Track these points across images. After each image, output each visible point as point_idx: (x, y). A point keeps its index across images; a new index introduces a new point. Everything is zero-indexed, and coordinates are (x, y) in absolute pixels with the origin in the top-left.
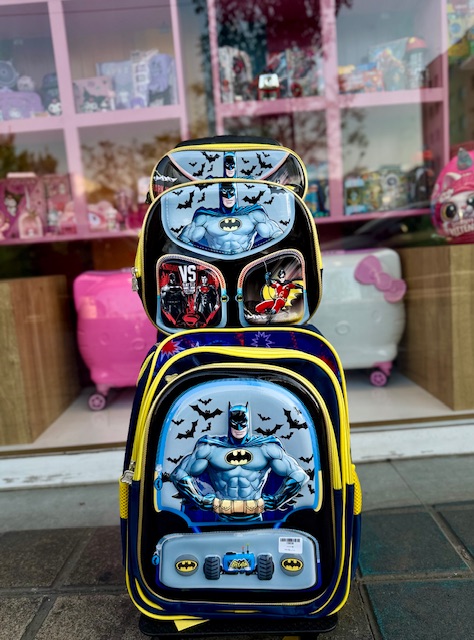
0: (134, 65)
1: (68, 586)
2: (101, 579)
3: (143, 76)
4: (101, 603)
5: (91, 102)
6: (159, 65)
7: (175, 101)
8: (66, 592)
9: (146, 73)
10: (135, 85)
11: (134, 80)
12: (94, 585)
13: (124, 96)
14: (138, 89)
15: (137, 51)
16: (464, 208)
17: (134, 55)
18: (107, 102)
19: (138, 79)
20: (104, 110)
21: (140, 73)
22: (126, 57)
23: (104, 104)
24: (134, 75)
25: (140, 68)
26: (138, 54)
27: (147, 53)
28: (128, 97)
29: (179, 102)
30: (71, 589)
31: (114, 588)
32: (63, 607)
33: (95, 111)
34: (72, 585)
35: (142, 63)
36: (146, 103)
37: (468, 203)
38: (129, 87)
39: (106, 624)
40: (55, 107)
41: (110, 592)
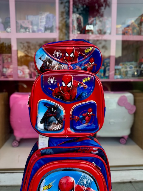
0: (40, 17)
5: (23, 29)
6: (49, 18)
7: (55, 31)
9: (44, 20)
10: (40, 24)
13: (35, 28)
14: (41, 26)
17: (40, 13)
18: (29, 29)
20: (27, 33)
21: (42, 20)
22: (37, 14)
23: (27, 30)
24: (40, 21)
26: (42, 13)
27: (45, 13)
28: (37, 29)
33: (24, 32)
35: (43, 17)
36: (43, 31)
38: (37, 25)
40: (9, 30)
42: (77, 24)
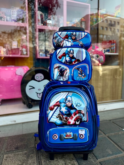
0: (12, 10)
1: (6, 152)
2: (16, 149)
3: (14, 14)
4: (18, 155)
7: (25, 22)
8: (6, 154)
9: (16, 13)
10: (12, 16)
11: (12, 14)
12: (14, 150)
13: (8, 18)
14: (13, 17)
15: (13, 7)
16: (95, 58)
17: (12, 8)
18: (4, 19)
19: (13, 14)
20: (3, 21)
21: (13, 13)
22: (10, 8)
23: (3, 19)
24: (12, 13)
25: (13, 12)
26: (13, 8)
27: (16, 8)
28: (10, 19)
29: (26, 23)
30: (7, 153)
31: (21, 150)
32: (7, 157)
34: (7, 152)
35: (14, 10)
37: (96, 57)
38: (10, 16)
39: (22, 159)
41: (20, 151)
42: (41, 18)
